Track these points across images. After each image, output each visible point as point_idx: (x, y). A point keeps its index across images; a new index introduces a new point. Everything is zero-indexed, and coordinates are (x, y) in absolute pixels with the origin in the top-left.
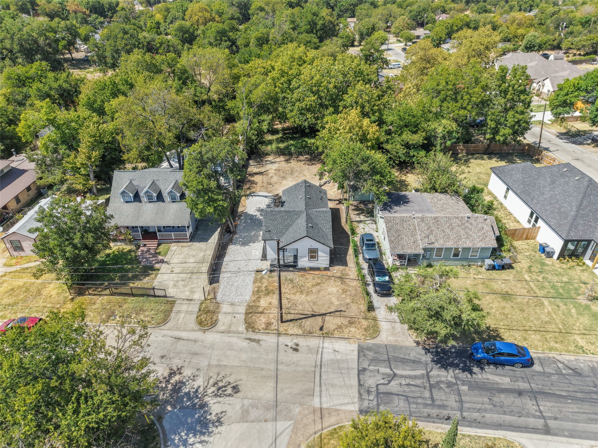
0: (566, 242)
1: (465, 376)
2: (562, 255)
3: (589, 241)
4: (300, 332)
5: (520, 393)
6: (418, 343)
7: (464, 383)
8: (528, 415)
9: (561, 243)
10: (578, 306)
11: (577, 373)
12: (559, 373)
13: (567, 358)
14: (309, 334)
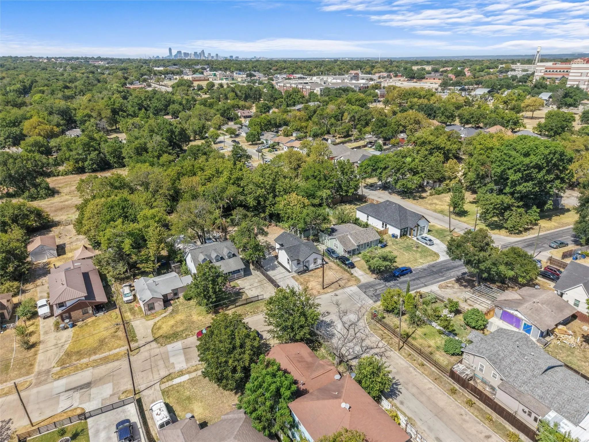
0: (401, 230)
1: (396, 281)
2: (401, 236)
3: (407, 228)
4: (333, 290)
5: (414, 280)
6: (375, 278)
7: (397, 283)
8: (419, 284)
9: (399, 231)
10: (414, 251)
11: (425, 269)
12: (420, 271)
13: (420, 267)
14: (337, 289)
